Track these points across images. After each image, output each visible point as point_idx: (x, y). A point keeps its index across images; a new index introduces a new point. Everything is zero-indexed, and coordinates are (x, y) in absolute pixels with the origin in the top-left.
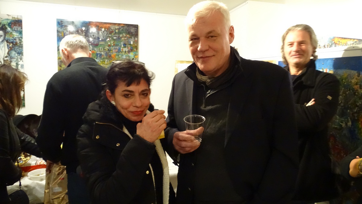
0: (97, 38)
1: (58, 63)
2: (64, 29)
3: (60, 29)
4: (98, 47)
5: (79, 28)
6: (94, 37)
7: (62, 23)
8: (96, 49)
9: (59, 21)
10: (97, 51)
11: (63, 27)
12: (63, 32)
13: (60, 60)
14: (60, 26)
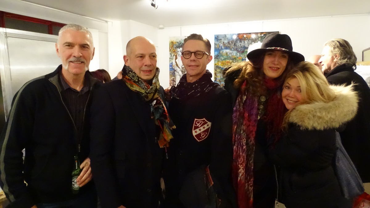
0: (243, 47)
1: (215, 68)
2: (219, 42)
3: (216, 43)
4: (244, 53)
5: (230, 40)
6: (241, 46)
7: (218, 38)
8: (242, 56)
9: (216, 37)
10: (243, 57)
11: (219, 40)
12: (219, 44)
13: (216, 66)
14: (216, 40)
